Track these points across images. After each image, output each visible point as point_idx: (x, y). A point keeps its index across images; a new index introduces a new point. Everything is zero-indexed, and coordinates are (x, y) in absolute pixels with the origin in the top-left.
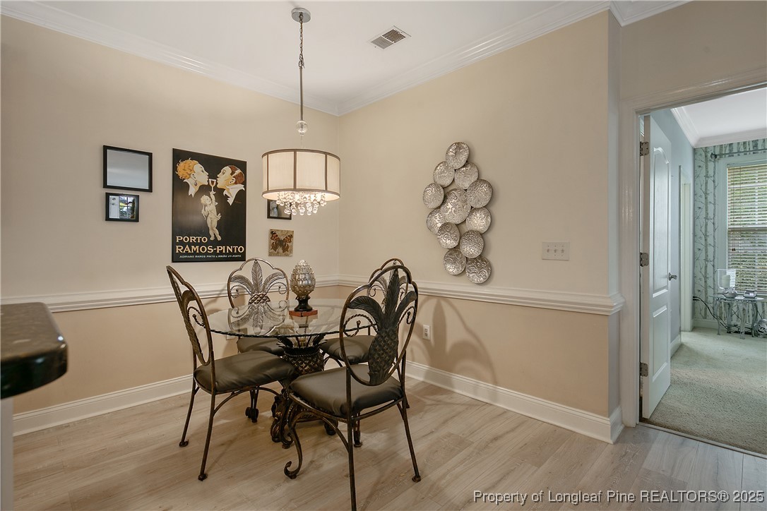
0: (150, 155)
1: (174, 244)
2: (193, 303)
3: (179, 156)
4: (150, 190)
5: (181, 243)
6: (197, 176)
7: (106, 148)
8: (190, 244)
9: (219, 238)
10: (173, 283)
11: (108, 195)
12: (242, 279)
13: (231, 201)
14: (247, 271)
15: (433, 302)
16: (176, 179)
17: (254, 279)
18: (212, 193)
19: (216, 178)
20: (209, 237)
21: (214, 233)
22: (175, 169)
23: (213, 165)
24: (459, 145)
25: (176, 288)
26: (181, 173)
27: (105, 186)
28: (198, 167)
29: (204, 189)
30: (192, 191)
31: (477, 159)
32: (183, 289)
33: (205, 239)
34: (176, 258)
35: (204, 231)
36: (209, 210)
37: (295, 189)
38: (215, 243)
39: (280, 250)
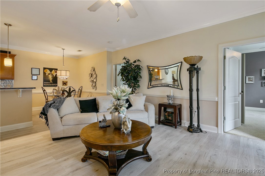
0: (39, 69)
1: (44, 84)
2: (45, 91)
3: (44, 69)
4: (39, 75)
5: (45, 83)
6: (48, 72)
7: (32, 68)
8: (46, 84)
9: (52, 83)
10: (42, 89)
11: (32, 76)
12: (56, 90)
13: (54, 76)
14: (57, 88)
15: (90, 93)
16: (44, 72)
17: (58, 90)
18: (51, 75)
19: (51, 72)
20: (50, 82)
21: (51, 82)
22: (44, 71)
23: (51, 70)
24: (92, 67)
25: (43, 90)
26: (45, 71)
27: (32, 74)
28: (48, 70)
29: (49, 74)
30: (47, 74)
31: (95, 70)
32: (44, 90)
33: (49, 83)
34: (44, 86)
35: (49, 81)
36: (50, 78)
37: (61, 76)
38: (51, 83)
39: (65, 85)
